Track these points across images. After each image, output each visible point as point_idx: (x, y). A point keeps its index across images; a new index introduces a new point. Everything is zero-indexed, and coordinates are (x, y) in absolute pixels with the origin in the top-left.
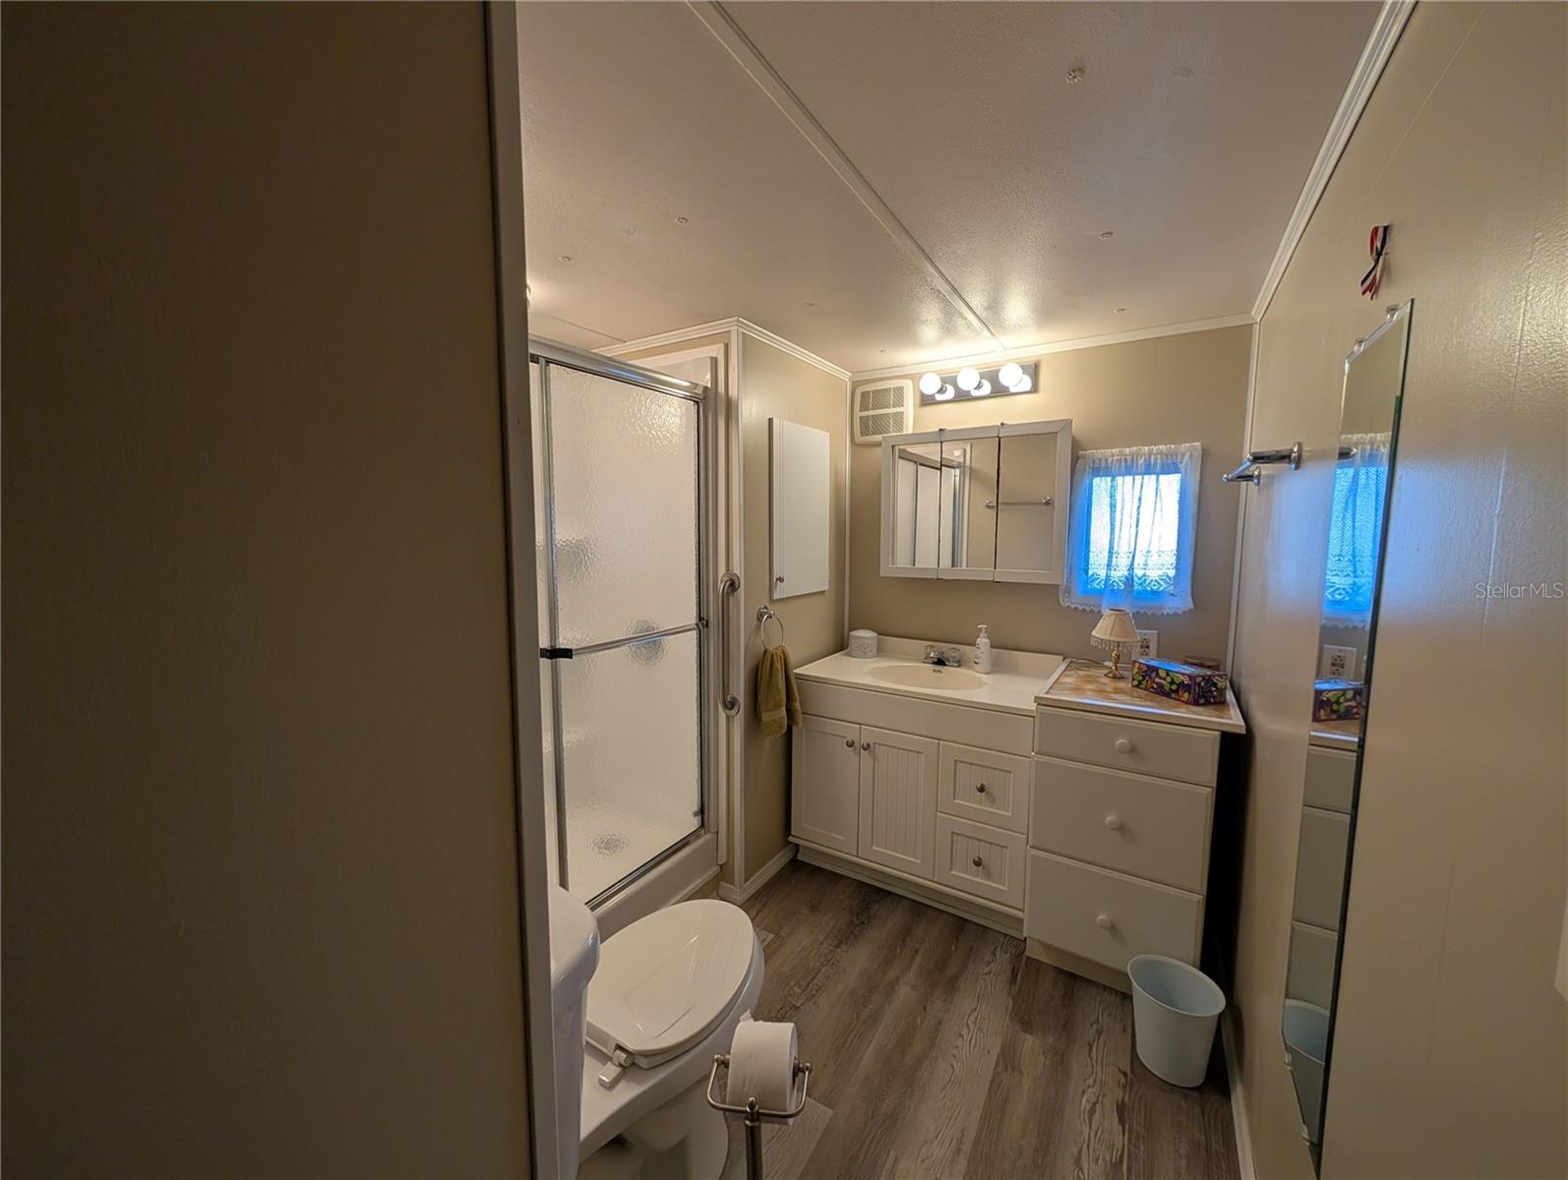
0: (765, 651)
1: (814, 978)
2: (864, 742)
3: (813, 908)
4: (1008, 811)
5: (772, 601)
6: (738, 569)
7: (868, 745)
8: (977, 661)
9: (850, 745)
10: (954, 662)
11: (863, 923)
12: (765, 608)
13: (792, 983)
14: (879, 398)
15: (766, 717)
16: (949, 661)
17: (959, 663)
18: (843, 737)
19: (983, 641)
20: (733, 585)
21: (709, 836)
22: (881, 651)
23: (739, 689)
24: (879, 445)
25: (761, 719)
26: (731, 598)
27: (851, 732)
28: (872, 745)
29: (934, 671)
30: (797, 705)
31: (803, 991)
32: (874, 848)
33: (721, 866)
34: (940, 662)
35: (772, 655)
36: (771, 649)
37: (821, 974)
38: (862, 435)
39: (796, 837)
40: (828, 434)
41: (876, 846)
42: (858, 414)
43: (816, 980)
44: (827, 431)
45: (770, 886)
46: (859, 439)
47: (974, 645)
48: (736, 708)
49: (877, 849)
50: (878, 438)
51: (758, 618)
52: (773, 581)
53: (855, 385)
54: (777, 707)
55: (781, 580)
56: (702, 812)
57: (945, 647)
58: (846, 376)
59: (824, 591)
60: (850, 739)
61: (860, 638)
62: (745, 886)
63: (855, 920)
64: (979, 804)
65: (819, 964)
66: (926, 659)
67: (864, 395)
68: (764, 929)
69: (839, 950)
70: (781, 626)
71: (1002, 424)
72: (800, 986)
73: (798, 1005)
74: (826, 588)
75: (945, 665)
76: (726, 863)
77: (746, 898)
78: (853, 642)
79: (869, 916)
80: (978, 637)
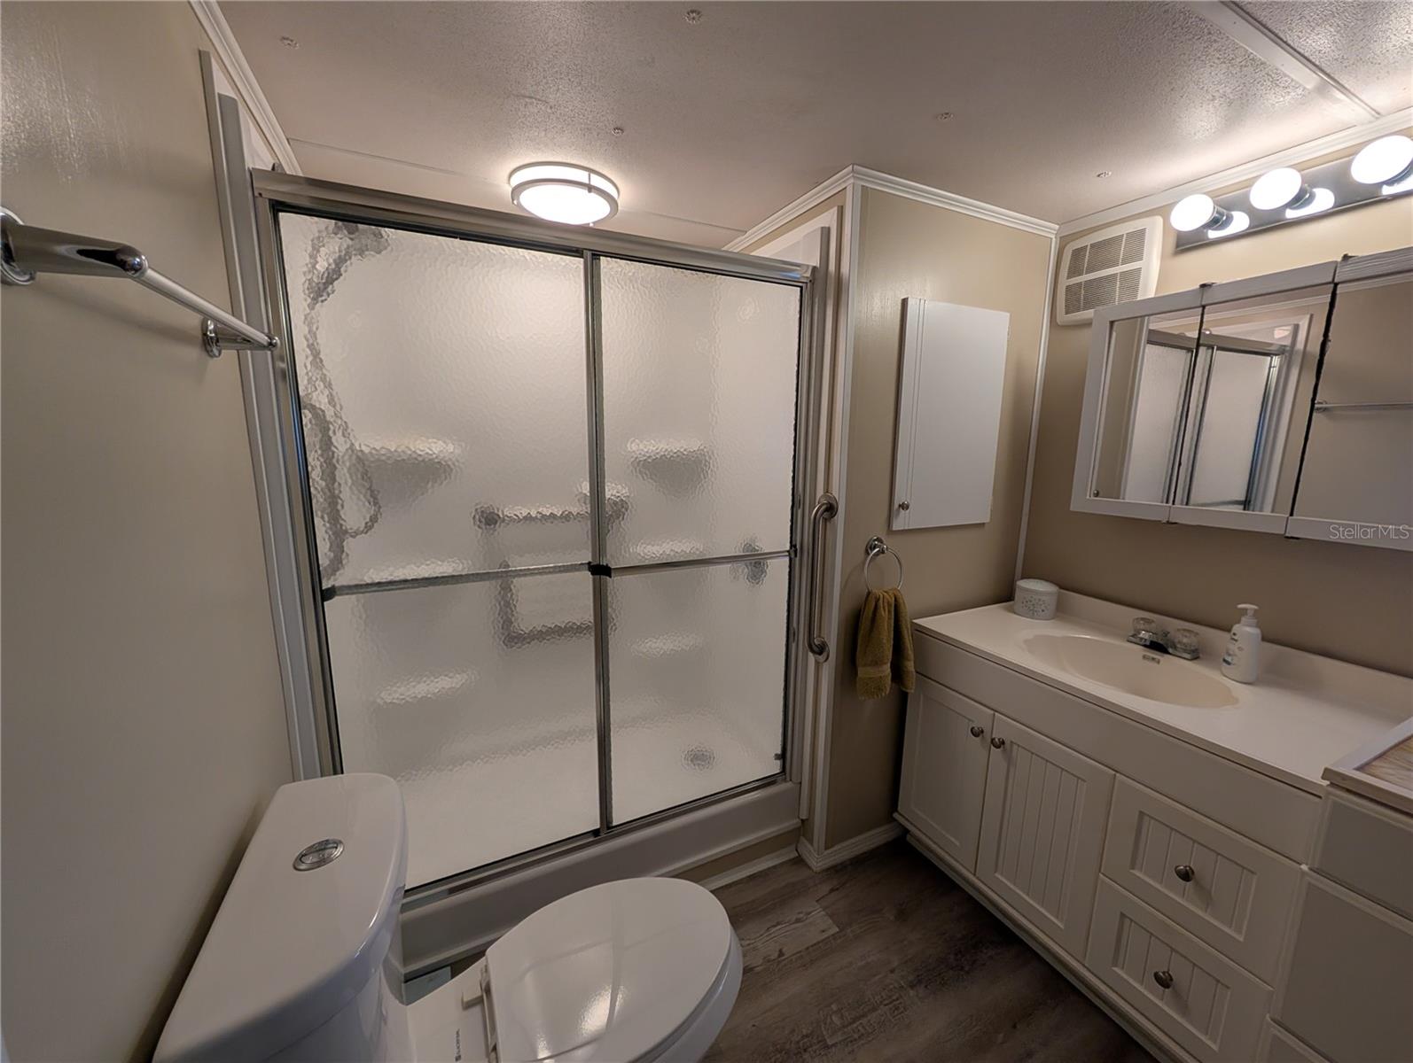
0: (869, 593)
1: (864, 1016)
2: (996, 736)
3: (902, 915)
4: (1240, 932)
5: (890, 532)
6: (838, 492)
7: (1003, 743)
8: (1229, 659)
9: (977, 733)
10: (1185, 651)
11: (962, 968)
12: (878, 540)
13: (834, 1007)
14: (1104, 252)
15: (862, 672)
16: (1175, 648)
17: (1195, 655)
18: (970, 720)
19: (1246, 631)
20: (831, 509)
21: (789, 785)
22: (1061, 612)
23: (832, 634)
24: (1087, 324)
25: (856, 674)
26: (828, 524)
27: (981, 717)
28: (1007, 743)
29: (1144, 657)
30: (910, 666)
31: (844, 1027)
32: (997, 875)
33: (802, 820)
34: (1158, 647)
35: (877, 600)
36: (876, 591)
37: (874, 1014)
38: (1067, 313)
39: (900, 814)
40: (1008, 314)
41: (1002, 874)
42: (1064, 282)
43: (864, 1021)
44: (1008, 312)
45: (859, 862)
46: (1062, 317)
47: (1229, 630)
48: (825, 654)
49: (999, 877)
50: (1088, 314)
51: (867, 550)
52: (893, 507)
53: (1064, 241)
54: (877, 663)
55: (904, 506)
56: (782, 757)
57: (1173, 625)
58: (1050, 231)
59: (984, 524)
60: (976, 725)
61: (1027, 590)
62: (826, 852)
63: (952, 956)
64: (1180, 896)
65: (878, 998)
66: (1134, 638)
67: (1078, 254)
68: (831, 916)
69: (912, 993)
70: (900, 564)
71: (1346, 257)
72: (842, 1017)
73: (830, 1042)
74: (987, 520)
75: (1167, 652)
76: (807, 820)
77: (826, 866)
78: (1018, 595)
79: (974, 961)
80: (1239, 622)
